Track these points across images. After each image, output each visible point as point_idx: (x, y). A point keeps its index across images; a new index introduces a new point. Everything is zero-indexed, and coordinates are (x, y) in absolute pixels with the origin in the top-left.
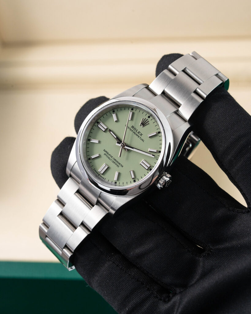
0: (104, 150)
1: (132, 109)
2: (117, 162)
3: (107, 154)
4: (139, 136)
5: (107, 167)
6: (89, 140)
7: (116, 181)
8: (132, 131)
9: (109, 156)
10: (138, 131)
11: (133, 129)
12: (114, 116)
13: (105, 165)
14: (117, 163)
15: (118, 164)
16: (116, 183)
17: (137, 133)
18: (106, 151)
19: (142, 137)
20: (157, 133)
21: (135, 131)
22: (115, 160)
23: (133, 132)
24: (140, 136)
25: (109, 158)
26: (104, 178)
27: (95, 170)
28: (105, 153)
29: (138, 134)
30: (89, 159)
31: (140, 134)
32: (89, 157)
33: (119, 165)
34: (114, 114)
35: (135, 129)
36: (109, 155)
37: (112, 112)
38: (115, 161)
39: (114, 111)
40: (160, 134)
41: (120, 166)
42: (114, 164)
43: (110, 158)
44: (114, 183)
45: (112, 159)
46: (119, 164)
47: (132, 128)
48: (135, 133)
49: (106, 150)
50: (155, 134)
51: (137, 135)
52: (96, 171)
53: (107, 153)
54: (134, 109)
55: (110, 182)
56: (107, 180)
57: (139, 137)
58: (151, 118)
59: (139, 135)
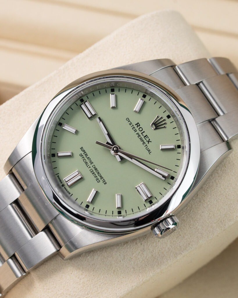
0: (82, 148)
1: (144, 96)
2: (98, 173)
3: (84, 156)
4: (144, 143)
5: (80, 177)
6: (60, 124)
7: (88, 204)
8: (135, 131)
9: (87, 161)
10: (145, 134)
11: (137, 129)
12: (112, 97)
13: (77, 173)
14: (97, 175)
15: (99, 177)
16: (88, 206)
17: (142, 137)
18: (84, 151)
19: (150, 146)
20: (175, 146)
21: (140, 133)
22: (96, 169)
23: (136, 133)
24: (147, 143)
25: (86, 163)
26: (69, 193)
27: (58, 176)
28: (83, 153)
29: (143, 139)
30: (53, 155)
31: (148, 140)
32: (53, 152)
33: (100, 179)
34: (113, 95)
35: (141, 129)
36: (88, 158)
37: (110, 90)
38: (95, 171)
39: (113, 90)
40: (180, 150)
41: (101, 181)
42: (92, 176)
43: (89, 164)
44: (84, 205)
45: (91, 166)
46: (102, 177)
47: (136, 126)
48: (139, 136)
49: (84, 149)
50: (172, 147)
51: (141, 139)
52: (59, 178)
53: (84, 154)
54: (148, 97)
55: (79, 202)
56: (74, 198)
57: (145, 145)
58: (171, 119)
59: (145, 141)
